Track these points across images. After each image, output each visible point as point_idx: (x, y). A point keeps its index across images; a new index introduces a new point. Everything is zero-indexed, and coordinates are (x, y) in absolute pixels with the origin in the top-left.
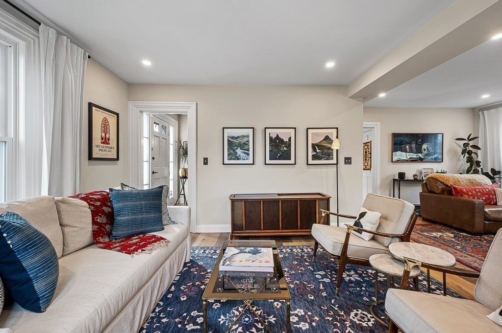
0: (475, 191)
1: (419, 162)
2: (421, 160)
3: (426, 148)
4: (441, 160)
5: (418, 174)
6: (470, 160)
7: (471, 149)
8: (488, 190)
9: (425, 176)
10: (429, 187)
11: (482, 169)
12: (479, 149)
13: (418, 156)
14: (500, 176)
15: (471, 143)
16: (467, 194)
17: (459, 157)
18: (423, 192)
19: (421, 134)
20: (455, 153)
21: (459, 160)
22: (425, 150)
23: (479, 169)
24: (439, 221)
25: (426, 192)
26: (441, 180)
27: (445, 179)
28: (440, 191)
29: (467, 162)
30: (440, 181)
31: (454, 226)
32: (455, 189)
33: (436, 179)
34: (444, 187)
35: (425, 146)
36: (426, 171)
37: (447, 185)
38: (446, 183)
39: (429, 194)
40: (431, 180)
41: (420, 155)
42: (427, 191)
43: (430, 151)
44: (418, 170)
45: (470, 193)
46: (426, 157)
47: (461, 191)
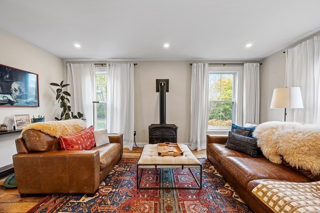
0: (83, 138)
1: (8, 106)
2: (11, 103)
3: (17, 89)
4: (37, 105)
5: (7, 123)
6: (63, 105)
7: (64, 95)
8: (89, 134)
9: (17, 126)
10: (28, 144)
11: (72, 113)
12: (69, 95)
13: (5, 98)
14: (83, 118)
15: (64, 89)
16: (77, 144)
17: (54, 103)
18: (19, 153)
19: (9, 68)
20: (50, 98)
21: (54, 105)
22: (16, 90)
23: (70, 113)
24: (48, 192)
25: (24, 153)
26: (46, 131)
27: (52, 129)
28: (46, 147)
29: (61, 107)
30: (45, 133)
31: (71, 192)
32: (65, 140)
33: (40, 131)
34: (50, 139)
35: (15, 85)
36: (19, 118)
37: (55, 137)
38: (53, 134)
39: (31, 156)
40: (31, 133)
41: (9, 97)
42: (26, 151)
43: (23, 93)
44: (6, 118)
45: (79, 142)
46: (18, 100)
47: (72, 142)
